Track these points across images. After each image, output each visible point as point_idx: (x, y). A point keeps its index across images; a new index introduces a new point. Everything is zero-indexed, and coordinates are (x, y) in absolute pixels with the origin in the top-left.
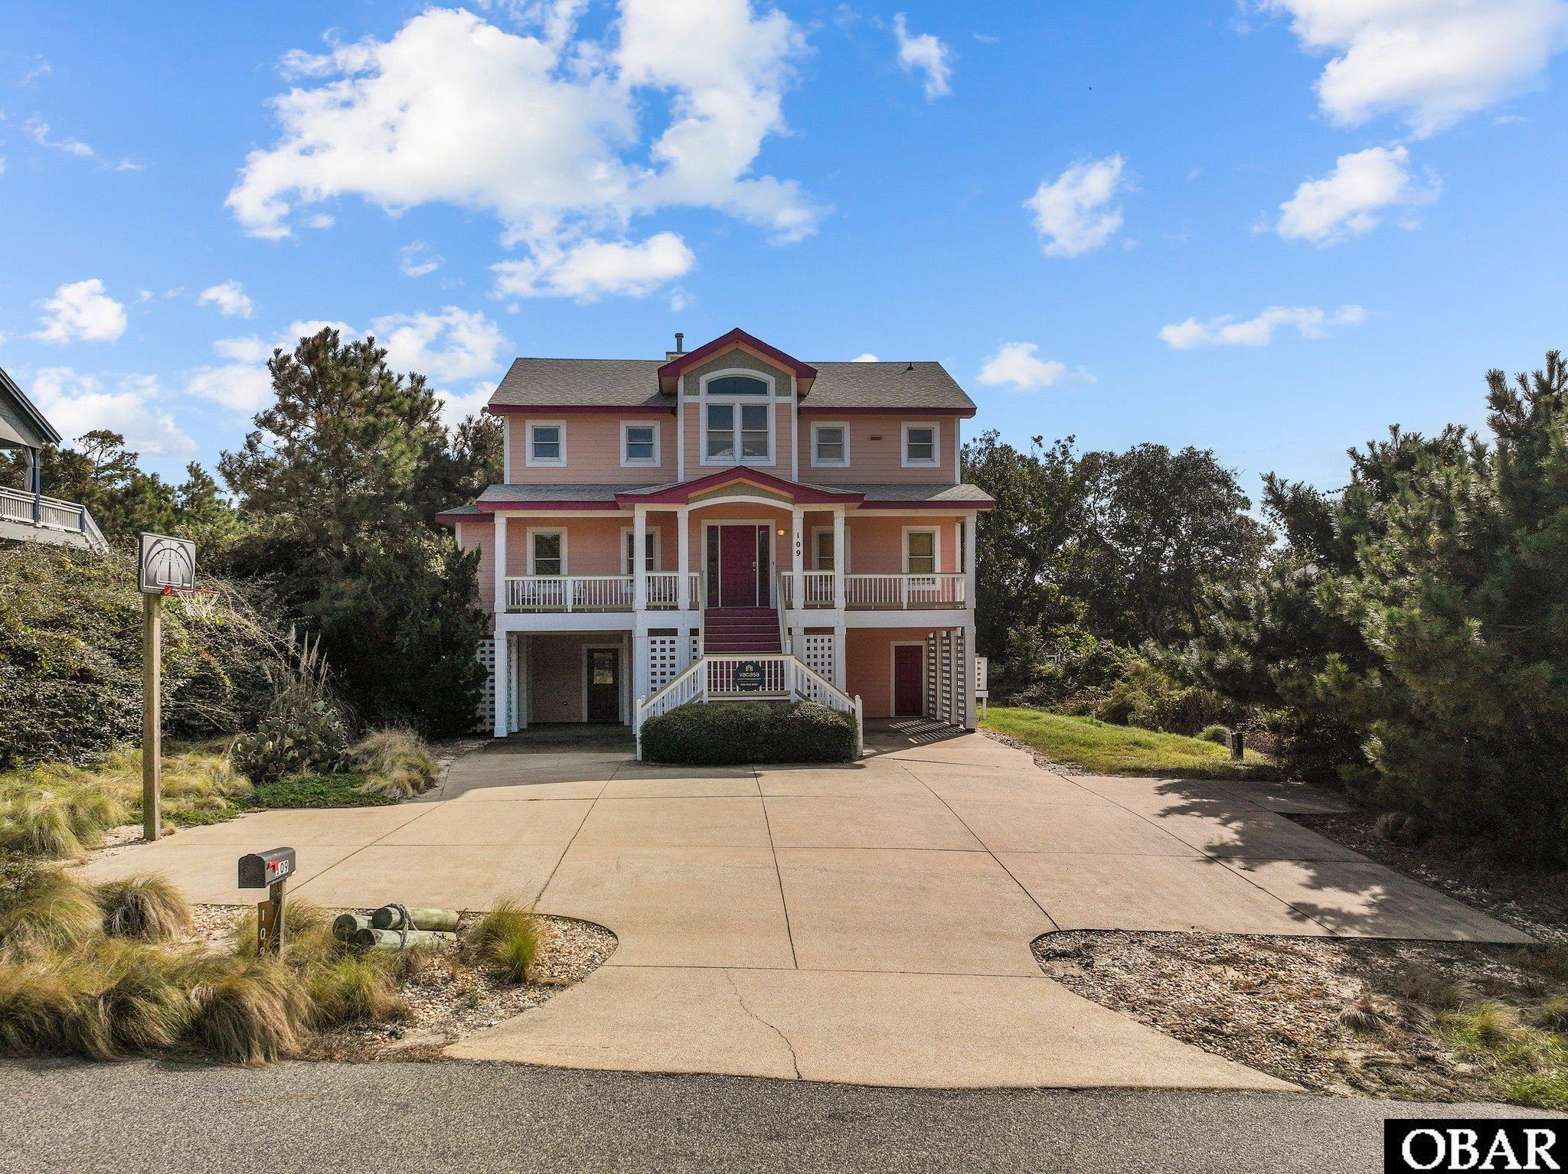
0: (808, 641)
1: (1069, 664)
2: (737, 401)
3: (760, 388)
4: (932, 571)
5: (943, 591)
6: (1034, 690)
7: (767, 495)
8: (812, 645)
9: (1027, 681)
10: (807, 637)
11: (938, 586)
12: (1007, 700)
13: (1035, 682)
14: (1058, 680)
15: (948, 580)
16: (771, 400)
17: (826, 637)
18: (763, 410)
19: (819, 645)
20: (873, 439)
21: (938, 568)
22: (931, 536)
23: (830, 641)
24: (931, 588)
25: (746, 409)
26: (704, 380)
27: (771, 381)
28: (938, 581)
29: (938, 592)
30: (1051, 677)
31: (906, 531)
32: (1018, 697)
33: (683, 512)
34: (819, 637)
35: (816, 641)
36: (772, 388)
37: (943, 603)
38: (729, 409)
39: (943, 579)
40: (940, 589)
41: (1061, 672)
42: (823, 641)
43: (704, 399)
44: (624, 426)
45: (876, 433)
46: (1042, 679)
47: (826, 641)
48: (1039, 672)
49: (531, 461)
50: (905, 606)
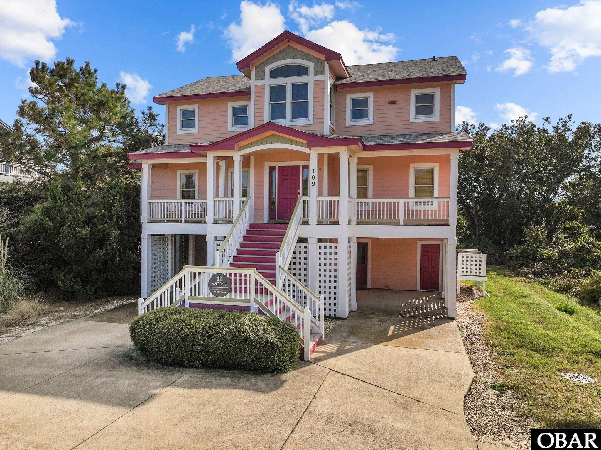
0: (320, 248)
1: (562, 251)
2: (288, 82)
3: (303, 71)
4: (431, 196)
5: (440, 211)
6: (537, 267)
7: (292, 142)
8: (323, 250)
9: (535, 259)
10: (320, 245)
11: (436, 207)
12: (519, 271)
13: (540, 260)
14: (554, 261)
15: (444, 202)
16: (310, 79)
17: (333, 245)
18: (305, 86)
19: (328, 250)
20: (389, 103)
21: (436, 194)
22: (431, 170)
23: (336, 248)
24: (430, 208)
25: (295, 87)
26: (268, 69)
27: (311, 65)
28: (436, 203)
29: (436, 211)
30: (550, 258)
31: (412, 167)
32: (525, 270)
33: (237, 157)
34: (328, 245)
35: (325, 248)
36: (311, 71)
37: (440, 220)
38: (283, 88)
39: (440, 203)
40: (437, 209)
41: (556, 255)
42: (330, 248)
43: (268, 82)
44: (231, 105)
45: (392, 99)
46: (544, 259)
47: (333, 248)
48: (542, 255)
49: (180, 131)
50: (401, 223)
